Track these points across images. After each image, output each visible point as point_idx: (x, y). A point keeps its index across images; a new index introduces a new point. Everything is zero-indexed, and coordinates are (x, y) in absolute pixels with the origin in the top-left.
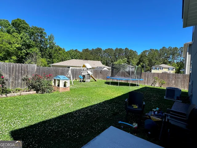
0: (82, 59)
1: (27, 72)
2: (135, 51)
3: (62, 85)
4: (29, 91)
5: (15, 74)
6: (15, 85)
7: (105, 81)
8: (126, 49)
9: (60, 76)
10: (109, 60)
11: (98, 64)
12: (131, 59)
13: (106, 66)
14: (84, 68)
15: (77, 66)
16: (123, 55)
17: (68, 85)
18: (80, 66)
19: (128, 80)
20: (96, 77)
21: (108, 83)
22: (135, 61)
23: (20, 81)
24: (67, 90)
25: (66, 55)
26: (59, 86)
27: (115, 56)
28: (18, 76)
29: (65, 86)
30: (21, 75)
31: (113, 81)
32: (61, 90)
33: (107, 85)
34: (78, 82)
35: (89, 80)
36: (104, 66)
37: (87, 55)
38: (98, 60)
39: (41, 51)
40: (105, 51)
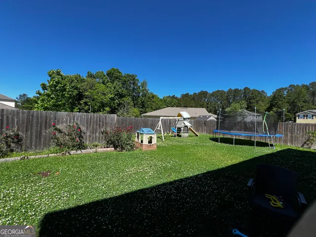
0: (180, 107)
1: (106, 124)
2: (262, 91)
3: (146, 142)
4: (107, 147)
5: (93, 126)
6: (93, 139)
7: (211, 136)
8: (246, 89)
9: (144, 129)
10: (218, 107)
11: (202, 112)
12: (254, 102)
13: (213, 115)
14: (179, 118)
15: (171, 115)
16: (240, 97)
17: (154, 141)
18: (175, 115)
20: (197, 130)
21: (215, 140)
22: (264, 106)
23: (97, 134)
24: (152, 149)
25: (161, 103)
26: (142, 142)
27: (228, 99)
28: (96, 129)
29: (150, 142)
30: (100, 126)
31: (225, 137)
32: (144, 147)
33: (214, 142)
34: (172, 136)
35: (187, 135)
36: (210, 114)
37: (186, 101)
38: (202, 106)
39: (133, 100)
40: (213, 94)
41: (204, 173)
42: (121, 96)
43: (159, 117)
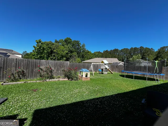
0: (103, 57)
1: (64, 67)
2: (152, 48)
3: (84, 76)
4: (65, 78)
5: (57, 67)
6: (57, 74)
7: (120, 74)
8: (141, 47)
9: (83, 69)
10: (125, 58)
11: (115, 60)
12: (146, 55)
13: (122, 62)
14: (102, 63)
15: (98, 62)
16: (138, 52)
17: (89, 76)
18: (100, 62)
19: (144, 75)
20: (113, 70)
21: (123, 76)
22: (152, 57)
23: (60, 72)
24: (88, 80)
25: (92, 56)
26: (82, 76)
27: (130, 53)
28: (59, 69)
29: (86, 76)
30: (61, 68)
31: (129, 74)
32: (83, 79)
33: (122, 78)
34: (98, 73)
35: (106, 73)
36: (120, 62)
37: (106, 55)
38: (115, 57)
39: (78, 54)
40: (122, 51)
41: (116, 94)
42: (71, 52)
43: (91, 63)
